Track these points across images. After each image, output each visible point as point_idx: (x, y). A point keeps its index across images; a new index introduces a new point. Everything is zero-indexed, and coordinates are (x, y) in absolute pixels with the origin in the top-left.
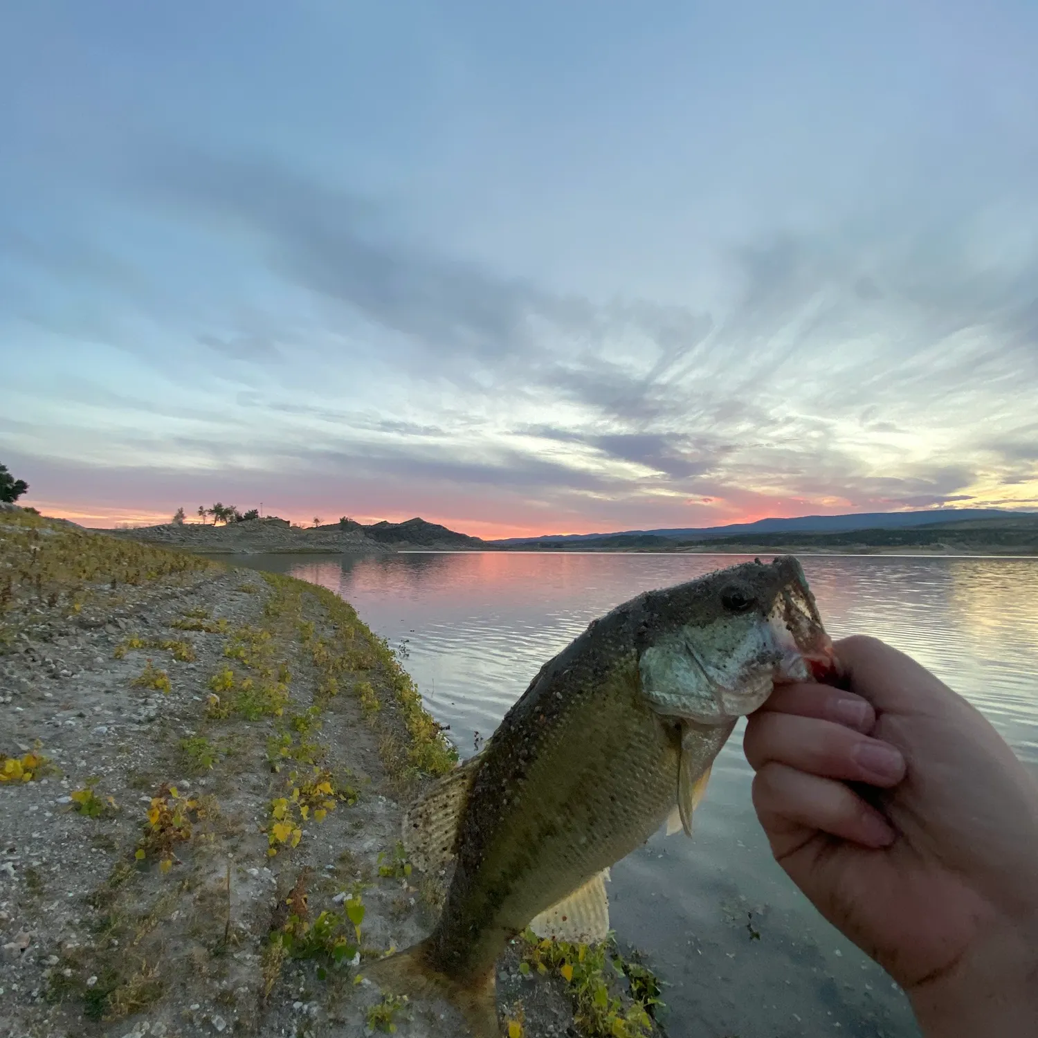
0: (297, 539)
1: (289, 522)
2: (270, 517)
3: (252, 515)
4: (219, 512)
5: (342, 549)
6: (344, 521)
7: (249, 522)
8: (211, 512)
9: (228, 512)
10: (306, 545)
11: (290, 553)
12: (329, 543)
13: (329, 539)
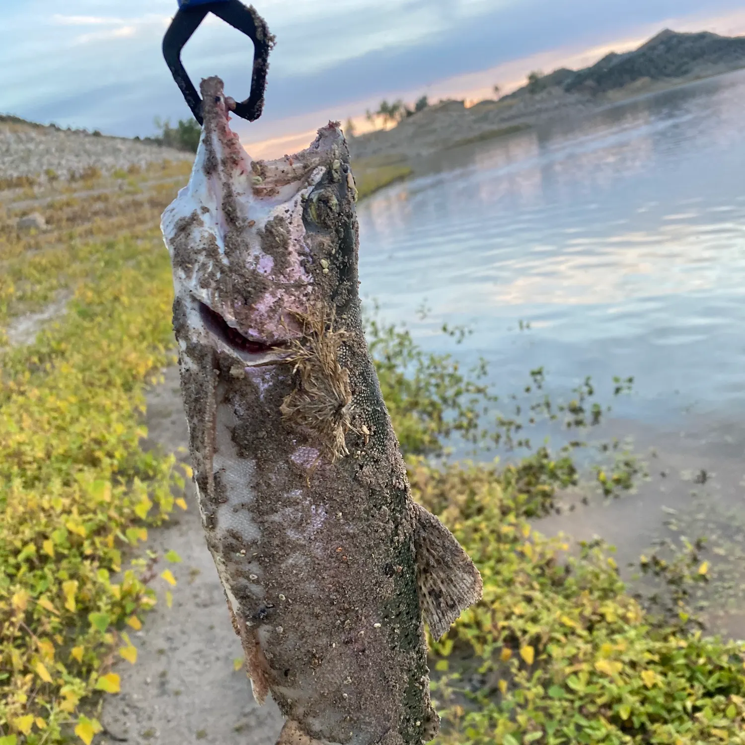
0: (475, 121)
1: (462, 103)
2: (441, 102)
3: (422, 105)
4: (387, 111)
5: (531, 120)
6: (533, 78)
7: (420, 115)
8: (379, 113)
9: (395, 108)
10: (487, 127)
11: (470, 141)
12: (513, 118)
13: (513, 112)
